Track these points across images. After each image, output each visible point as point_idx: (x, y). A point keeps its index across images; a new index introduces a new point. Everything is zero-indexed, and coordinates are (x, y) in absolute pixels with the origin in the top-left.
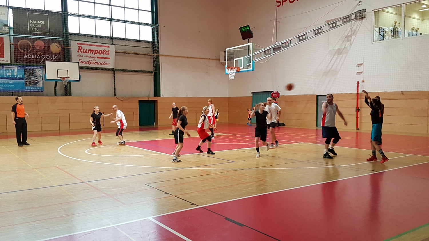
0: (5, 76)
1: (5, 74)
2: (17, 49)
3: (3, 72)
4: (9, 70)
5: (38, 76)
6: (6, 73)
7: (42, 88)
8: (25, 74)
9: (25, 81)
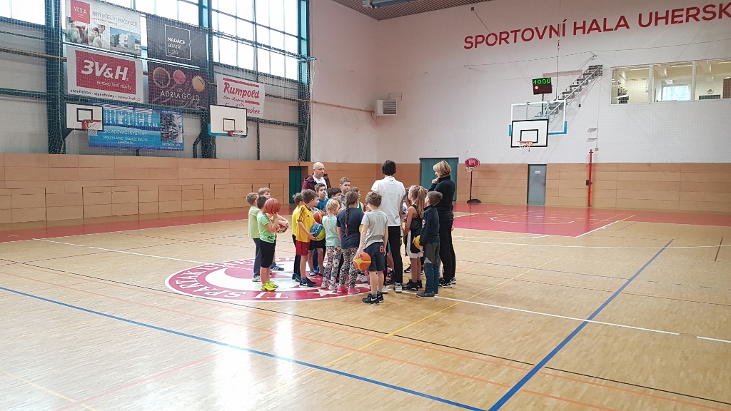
0: (137, 124)
1: (136, 121)
2: (152, 81)
4: (141, 115)
5: (177, 125)
6: (138, 119)
7: (182, 145)
8: (161, 122)
9: (162, 134)
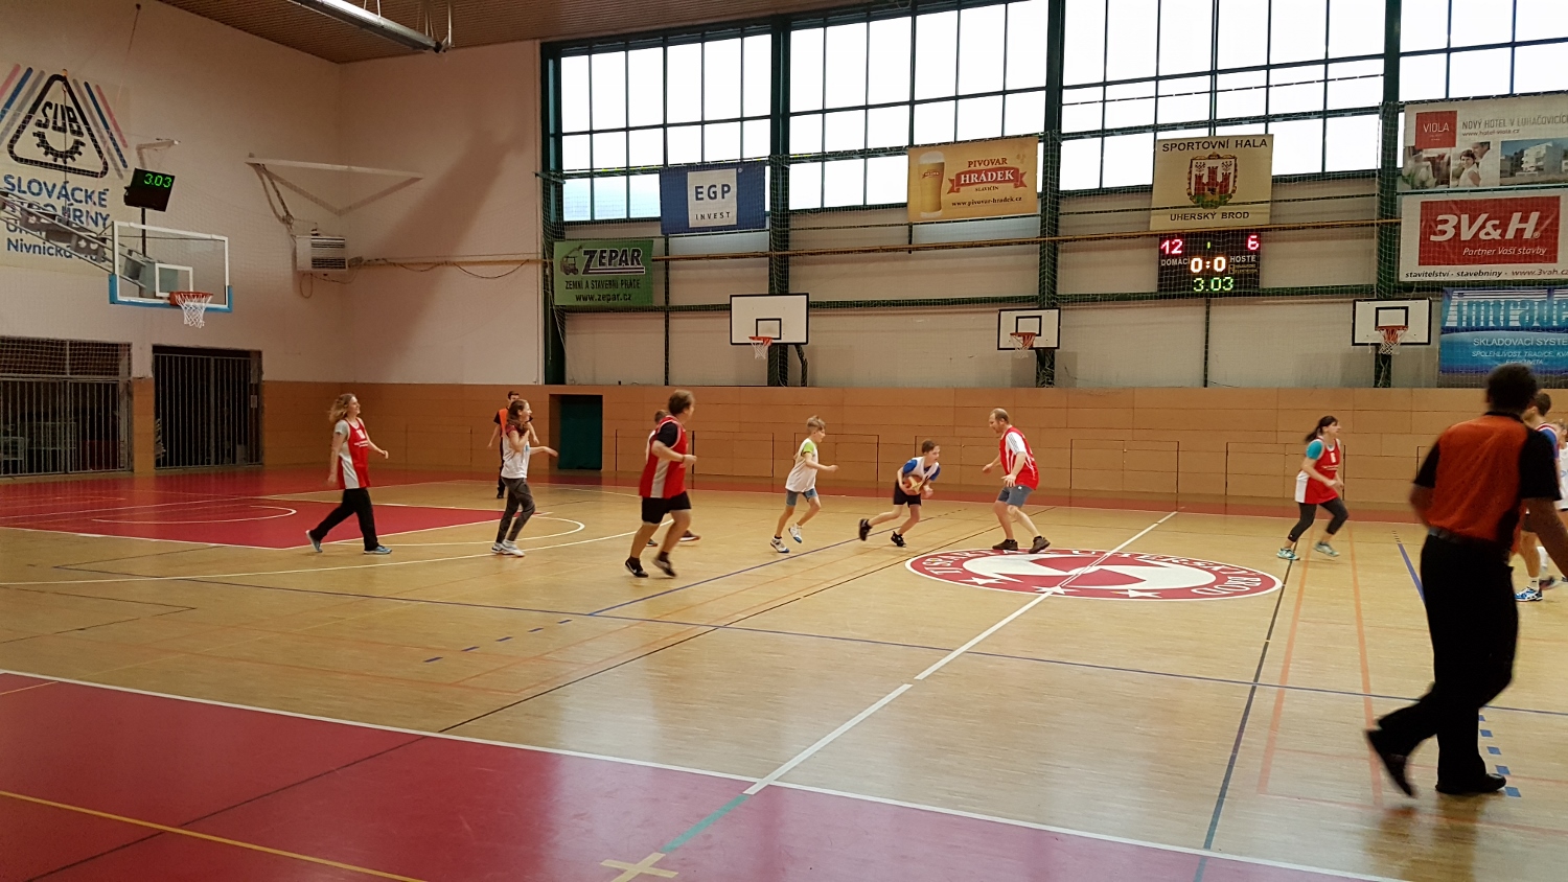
0: (1555, 324)
1: (1555, 317)
3: (1550, 311)
6: (1559, 311)
